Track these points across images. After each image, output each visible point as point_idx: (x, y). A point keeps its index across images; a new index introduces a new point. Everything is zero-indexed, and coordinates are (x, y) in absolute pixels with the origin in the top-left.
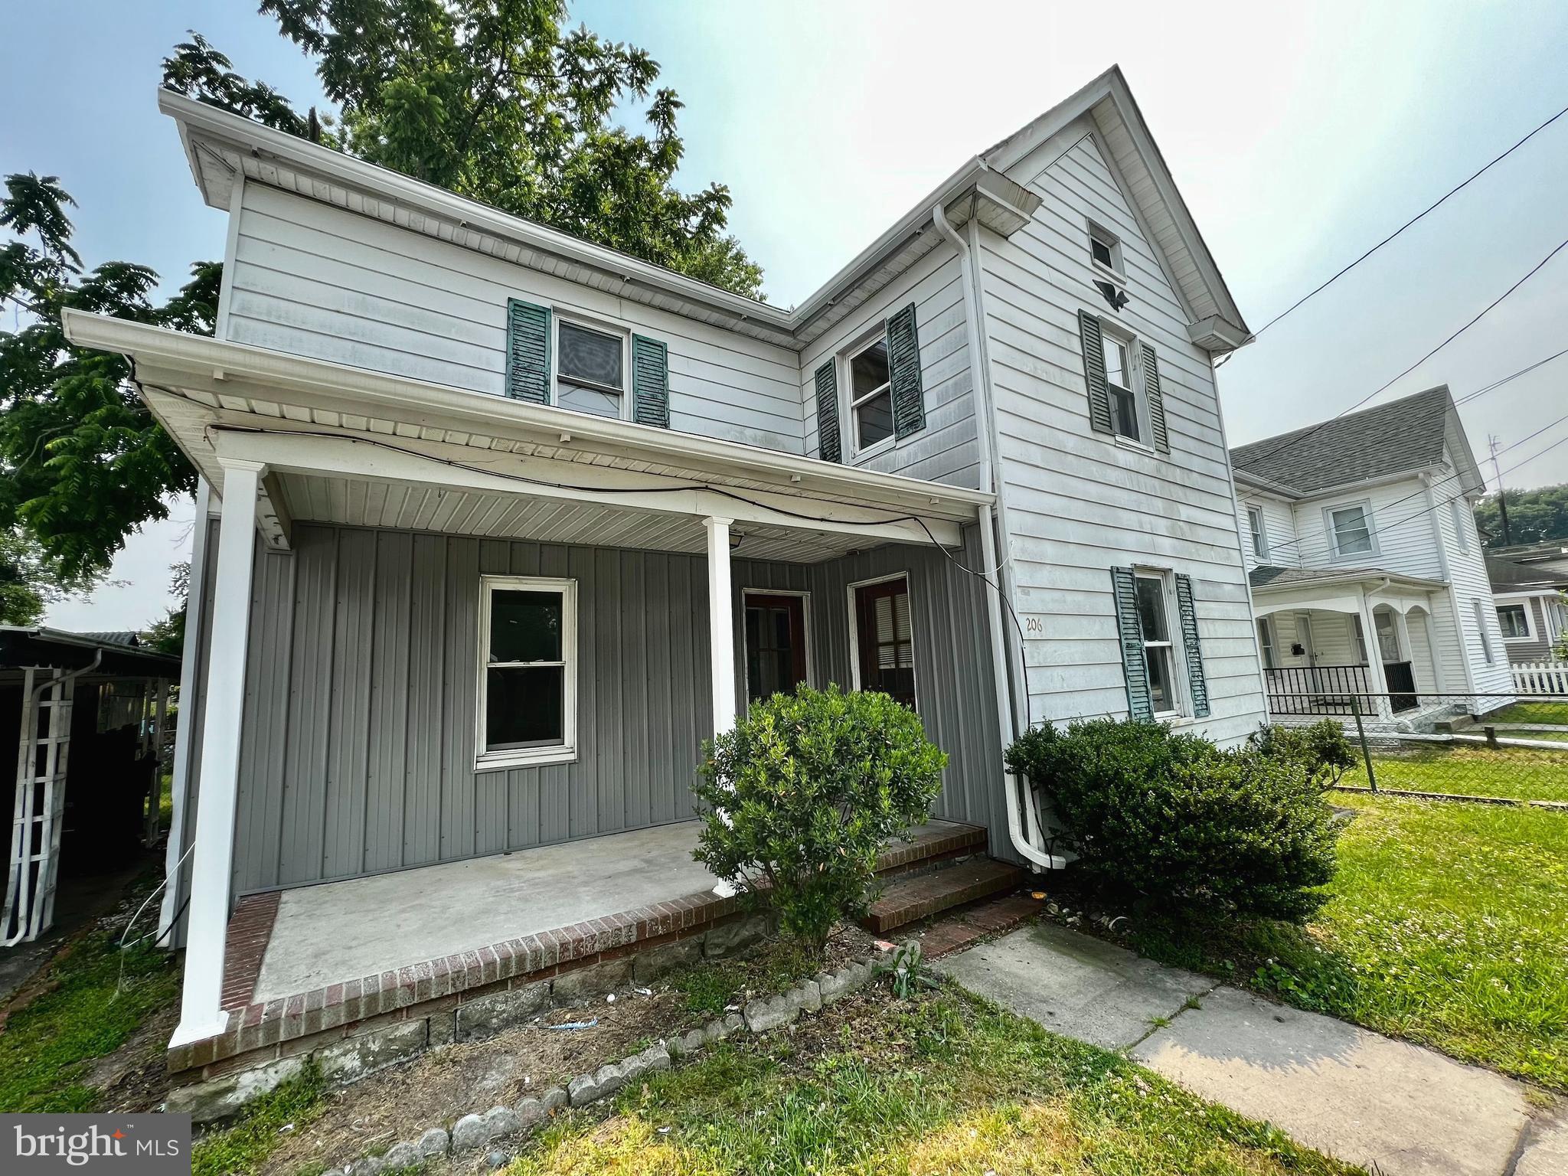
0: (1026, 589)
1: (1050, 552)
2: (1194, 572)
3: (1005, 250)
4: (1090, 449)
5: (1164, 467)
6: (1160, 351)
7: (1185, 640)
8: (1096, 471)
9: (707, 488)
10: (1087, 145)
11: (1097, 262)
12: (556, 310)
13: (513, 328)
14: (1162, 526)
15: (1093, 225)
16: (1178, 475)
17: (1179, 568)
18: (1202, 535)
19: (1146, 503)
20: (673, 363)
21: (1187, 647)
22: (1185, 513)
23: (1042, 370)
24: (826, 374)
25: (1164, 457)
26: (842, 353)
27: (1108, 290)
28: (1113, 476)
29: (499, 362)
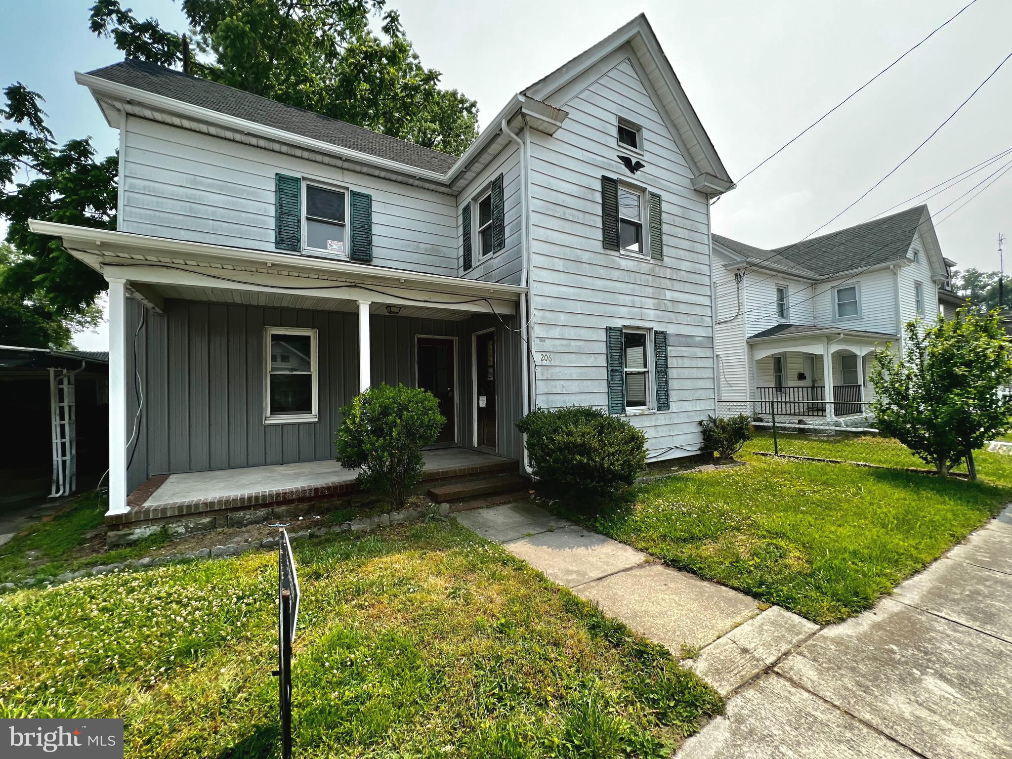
0: (542, 339)
1: (562, 318)
2: (671, 330)
3: (552, 144)
4: (601, 260)
5: (657, 268)
6: (665, 196)
7: (656, 368)
8: (602, 272)
9: (355, 286)
10: (625, 67)
11: (621, 144)
12: (304, 179)
13: (279, 190)
14: (650, 303)
15: (621, 120)
16: (668, 273)
17: (657, 327)
18: (682, 308)
19: (638, 290)
20: (375, 207)
21: (657, 372)
22: (669, 295)
23: (569, 214)
24: (467, 210)
25: (659, 263)
26: (475, 199)
27: (627, 161)
28: (616, 274)
29: (272, 210)
